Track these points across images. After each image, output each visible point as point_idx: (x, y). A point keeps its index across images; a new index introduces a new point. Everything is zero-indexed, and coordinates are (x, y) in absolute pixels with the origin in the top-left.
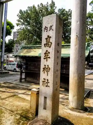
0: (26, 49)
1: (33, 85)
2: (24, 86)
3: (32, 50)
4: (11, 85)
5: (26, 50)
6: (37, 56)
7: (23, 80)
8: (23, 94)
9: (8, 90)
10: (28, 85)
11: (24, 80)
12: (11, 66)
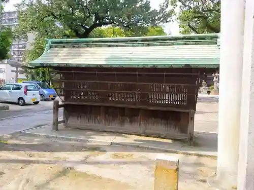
0: (64, 47)
1: (91, 135)
2: (70, 140)
3: (82, 50)
4: (36, 141)
5: (65, 49)
6: (101, 65)
7: (61, 126)
8: (84, 162)
9: (36, 155)
10: (82, 137)
11: (62, 124)
12: (11, 90)
